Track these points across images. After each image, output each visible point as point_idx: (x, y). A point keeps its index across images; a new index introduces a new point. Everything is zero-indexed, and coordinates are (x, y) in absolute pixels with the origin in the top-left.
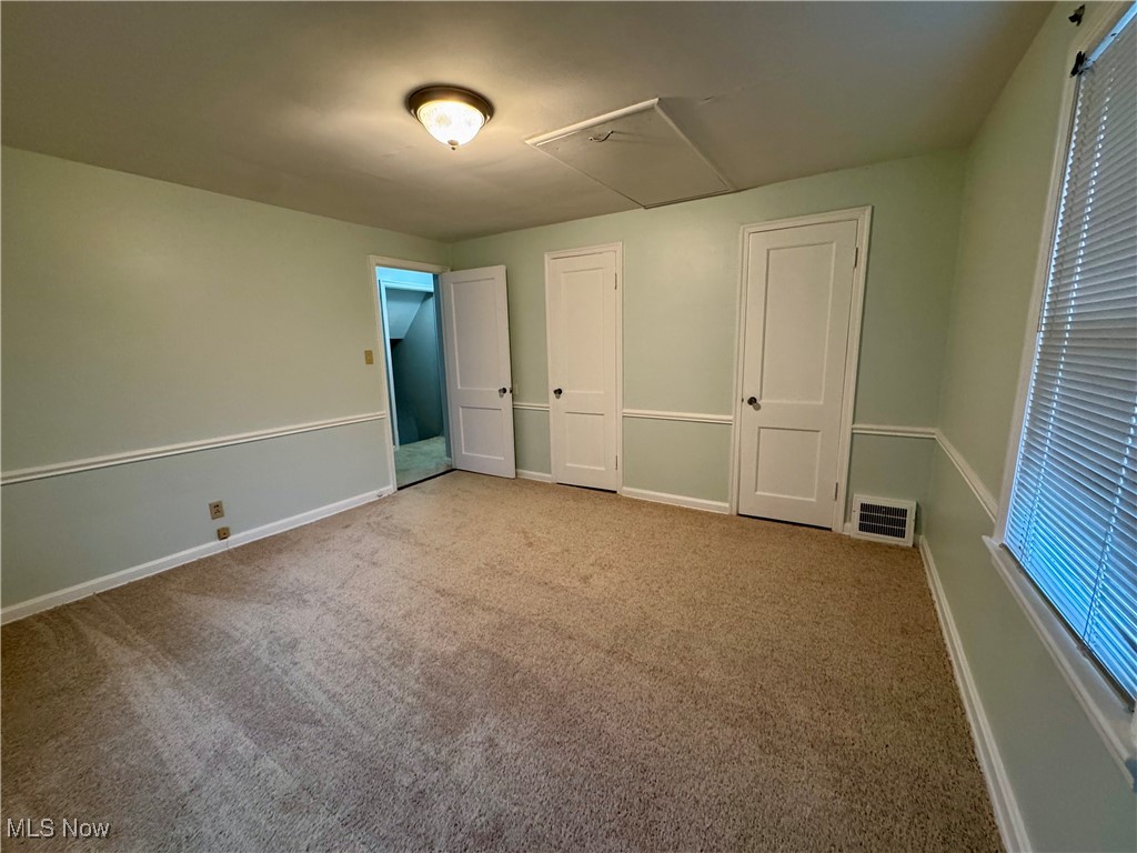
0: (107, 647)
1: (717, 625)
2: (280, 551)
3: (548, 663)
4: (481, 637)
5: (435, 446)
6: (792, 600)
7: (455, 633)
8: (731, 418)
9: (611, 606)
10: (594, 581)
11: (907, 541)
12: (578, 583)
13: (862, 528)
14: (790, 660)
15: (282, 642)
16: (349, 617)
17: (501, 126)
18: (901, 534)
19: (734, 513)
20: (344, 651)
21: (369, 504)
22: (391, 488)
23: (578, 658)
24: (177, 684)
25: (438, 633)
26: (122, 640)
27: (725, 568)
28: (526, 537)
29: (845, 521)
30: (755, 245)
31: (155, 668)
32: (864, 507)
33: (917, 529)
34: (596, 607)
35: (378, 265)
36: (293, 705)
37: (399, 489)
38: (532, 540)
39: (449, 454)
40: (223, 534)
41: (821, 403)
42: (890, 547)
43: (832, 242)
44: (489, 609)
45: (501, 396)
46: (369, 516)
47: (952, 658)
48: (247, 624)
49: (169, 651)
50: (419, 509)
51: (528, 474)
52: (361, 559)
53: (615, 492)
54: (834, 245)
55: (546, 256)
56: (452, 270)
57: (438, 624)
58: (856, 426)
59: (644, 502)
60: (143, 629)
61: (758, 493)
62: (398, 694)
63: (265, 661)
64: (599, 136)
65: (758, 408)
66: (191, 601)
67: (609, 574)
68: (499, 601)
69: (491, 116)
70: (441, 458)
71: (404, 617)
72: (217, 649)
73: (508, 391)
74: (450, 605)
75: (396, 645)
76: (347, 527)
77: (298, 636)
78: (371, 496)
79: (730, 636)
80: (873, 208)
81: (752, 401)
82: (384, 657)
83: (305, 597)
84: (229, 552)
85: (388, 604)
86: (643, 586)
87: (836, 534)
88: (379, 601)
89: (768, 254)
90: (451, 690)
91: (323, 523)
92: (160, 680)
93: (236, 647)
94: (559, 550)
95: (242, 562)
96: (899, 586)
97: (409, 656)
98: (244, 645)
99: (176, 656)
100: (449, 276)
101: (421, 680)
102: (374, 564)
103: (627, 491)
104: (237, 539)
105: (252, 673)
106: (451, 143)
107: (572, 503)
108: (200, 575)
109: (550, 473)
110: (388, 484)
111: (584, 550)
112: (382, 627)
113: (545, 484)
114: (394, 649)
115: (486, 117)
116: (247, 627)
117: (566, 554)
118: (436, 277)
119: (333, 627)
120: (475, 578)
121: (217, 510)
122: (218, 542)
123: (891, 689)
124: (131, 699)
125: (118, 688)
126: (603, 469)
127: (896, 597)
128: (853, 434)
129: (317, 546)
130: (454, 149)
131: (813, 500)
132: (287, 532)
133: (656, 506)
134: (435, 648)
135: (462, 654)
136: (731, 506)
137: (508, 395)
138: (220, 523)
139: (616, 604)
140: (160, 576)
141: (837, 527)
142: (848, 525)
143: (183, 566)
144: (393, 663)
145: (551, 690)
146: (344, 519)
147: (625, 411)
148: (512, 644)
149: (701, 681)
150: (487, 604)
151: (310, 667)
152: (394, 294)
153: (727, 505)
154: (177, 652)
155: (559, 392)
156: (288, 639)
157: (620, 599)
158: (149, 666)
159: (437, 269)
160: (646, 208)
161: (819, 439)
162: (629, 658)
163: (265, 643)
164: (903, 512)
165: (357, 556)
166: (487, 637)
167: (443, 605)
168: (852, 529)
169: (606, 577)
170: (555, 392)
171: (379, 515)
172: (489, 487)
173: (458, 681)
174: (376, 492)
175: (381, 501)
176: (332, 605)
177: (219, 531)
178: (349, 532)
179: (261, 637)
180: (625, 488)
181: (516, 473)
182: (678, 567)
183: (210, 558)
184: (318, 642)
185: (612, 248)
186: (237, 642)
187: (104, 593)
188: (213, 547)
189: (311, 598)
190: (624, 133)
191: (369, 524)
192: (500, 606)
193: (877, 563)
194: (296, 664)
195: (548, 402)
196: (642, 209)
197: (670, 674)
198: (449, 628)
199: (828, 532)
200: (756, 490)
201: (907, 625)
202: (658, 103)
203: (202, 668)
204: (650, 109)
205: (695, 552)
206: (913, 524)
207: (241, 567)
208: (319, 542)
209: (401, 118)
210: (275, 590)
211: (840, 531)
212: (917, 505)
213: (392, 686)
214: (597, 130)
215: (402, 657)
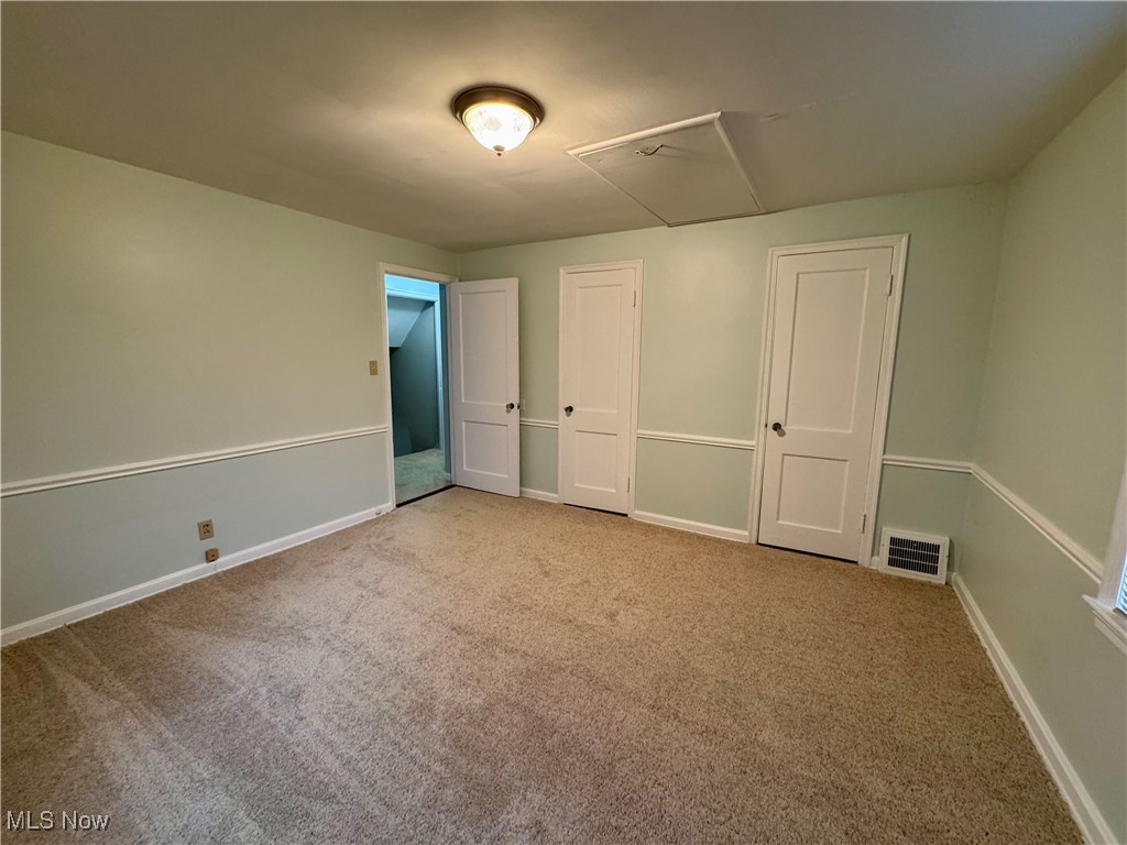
0: (81, 696)
1: (764, 675)
2: (274, 576)
3: (588, 721)
4: (509, 687)
5: (432, 459)
6: (837, 644)
7: (478, 681)
8: (753, 443)
9: (645, 649)
10: (621, 617)
11: (939, 578)
12: (604, 621)
13: (892, 562)
14: (853, 719)
15: (283, 690)
16: (357, 659)
17: (550, 133)
18: (934, 571)
19: (754, 542)
20: (356, 702)
21: (367, 522)
22: (390, 505)
23: (620, 715)
24: (163, 745)
25: (460, 681)
26: (97, 685)
27: (758, 605)
28: (541, 566)
29: (872, 555)
30: (783, 267)
31: (136, 723)
32: (894, 541)
33: (950, 567)
34: (629, 650)
35: (387, 272)
36: (301, 774)
37: (398, 506)
38: (547, 568)
39: (448, 468)
40: (211, 556)
41: (850, 431)
42: (923, 584)
43: (865, 269)
44: (512, 651)
45: (508, 412)
46: (369, 537)
47: (1024, 718)
48: (241, 666)
49: (154, 700)
50: (422, 529)
51: (534, 493)
52: (365, 588)
53: (626, 515)
54: (868, 271)
55: (561, 270)
56: (460, 281)
57: (458, 669)
58: (885, 457)
59: (658, 527)
60: (123, 671)
61: (780, 522)
62: (423, 760)
63: (266, 715)
64: (648, 150)
65: (782, 434)
66: (175, 635)
67: (637, 611)
68: (522, 642)
69: (541, 121)
70: (439, 472)
71: (420, 660)
72: (209, 698)
73: (516, 407)
74: (468, 647)
75: (414, 696)
76: (345, 549)
77: (301, 683)
78: (369, 513)
79: (781, 688)
80: (910, 236)
81: (777, 427)
82: (402, 711)
83: (306, 633)
84: (216, 576)
85: (399, 643)
86: (675, 627)
87: (863, 568)
88: (389, 640)
89: (798, 278)
90: (482, 755)
91: (319, 544)
92: (142, 738)
93: (231, 697)
94: (578, 580)
95: (231, 588)
96: (945, 630)
97: (431, 710)
98: (239, 693)
99: (163, 707)
100: (457, 288)
101: (447, 741)
102: (379, 594)
103: (638, 515)
104: (227, 562)
105: (251, 731)
106: (499, 149)
107: (583, 527)
108: (185, 604)
109: (557, 493)
110: (387, 502)
111: (605, 581)
112: (396, 673)
113: (550, 504)
114: (412, 701)
115: (535, 120)
116: (242, 670)
117: (586, 585)
118: (443, 287)
119: (341, 670)
120: (492, 612)
121: (206, 529)
122: (205, 565)
123: (970, 758)
124: (108, 764)
125: (93, 750)
126: (614, 491)
127: (944, 642)
128: (883, 465)
129: (314, 571)
130: (499, 155)
131: (840, 531)
132: (279, 554)
133: (670, 531)
134: (458, 699)
135: (488, 708)
136: (750, 533)
137: (515, 411)
138: (209, 544)
139: (650, 647)
140: (140, 603)
141: (864, 559)
142: (876, 558)
143: (167, 592)
144: (413, 720)
145: (596, 756)
146: (342, 539)
147: (639, 431)
148: (544, 697)
149: (762, 746)
150: (510, 645)
151: (317, 723)
152: (397, 302)
153: (746, 533)
154: (161, 702)
155: (570, 409)
156: (290, 687)
157: (653, 641)
158: (130, 720)
159: (444, 278)
160: (670, 226)
161: (847, 468)
162: (676, 716)
163: (264, 690)
164: (936, 548)
165: (360, 584)
166: (516, 687)
167: (460, 645)
168: (880, 563)
169: (633, 614)
170: (566, 409)
171: (378, 537)
172: (492, 507)
173: (490, 742)
174: (374, 510)
175: (380, 519)
176: (337, 643)
177: (207, 553)
178: (347, 554)
179: (258, 684)
180: (636, 512)
181: (521, 492)
182: (708, 604)
183: (196, 583)
184: (325, 691)
185: (633, 265)
186: (231, 690)
187: (76, 625)
188: (199, 571)
189: (314, 635)
190: (675, 148)
191: (369, 546)
192: (524, 648)
193: (913, 602)
194: (302, 719)
195: (557, 420)
196: (666, 227)
197: (725, 737)
198: (471, 674)
199: (854, 566)
200: (778, 519)
201: (965, 677)
202: (719, 118)
203: (192, 725)
204: (710, 123)
205: (721, 586)
206: (946, 560)
207: (232, 594)
208: (316, 566)
209: (442, 120)
210: (273, 624)
211: (866, 564)
212: (951, 541)
213: (415, 750)
214: (647, 144)
215: (423, 710)
